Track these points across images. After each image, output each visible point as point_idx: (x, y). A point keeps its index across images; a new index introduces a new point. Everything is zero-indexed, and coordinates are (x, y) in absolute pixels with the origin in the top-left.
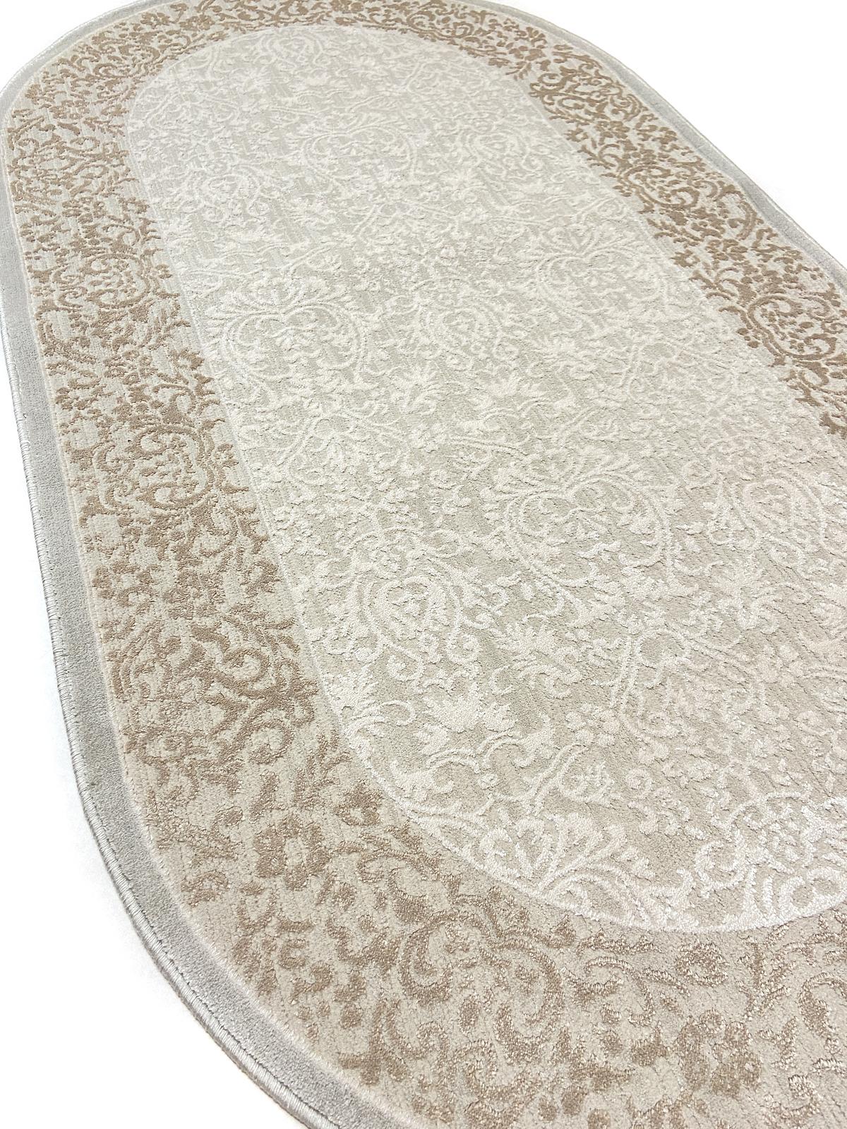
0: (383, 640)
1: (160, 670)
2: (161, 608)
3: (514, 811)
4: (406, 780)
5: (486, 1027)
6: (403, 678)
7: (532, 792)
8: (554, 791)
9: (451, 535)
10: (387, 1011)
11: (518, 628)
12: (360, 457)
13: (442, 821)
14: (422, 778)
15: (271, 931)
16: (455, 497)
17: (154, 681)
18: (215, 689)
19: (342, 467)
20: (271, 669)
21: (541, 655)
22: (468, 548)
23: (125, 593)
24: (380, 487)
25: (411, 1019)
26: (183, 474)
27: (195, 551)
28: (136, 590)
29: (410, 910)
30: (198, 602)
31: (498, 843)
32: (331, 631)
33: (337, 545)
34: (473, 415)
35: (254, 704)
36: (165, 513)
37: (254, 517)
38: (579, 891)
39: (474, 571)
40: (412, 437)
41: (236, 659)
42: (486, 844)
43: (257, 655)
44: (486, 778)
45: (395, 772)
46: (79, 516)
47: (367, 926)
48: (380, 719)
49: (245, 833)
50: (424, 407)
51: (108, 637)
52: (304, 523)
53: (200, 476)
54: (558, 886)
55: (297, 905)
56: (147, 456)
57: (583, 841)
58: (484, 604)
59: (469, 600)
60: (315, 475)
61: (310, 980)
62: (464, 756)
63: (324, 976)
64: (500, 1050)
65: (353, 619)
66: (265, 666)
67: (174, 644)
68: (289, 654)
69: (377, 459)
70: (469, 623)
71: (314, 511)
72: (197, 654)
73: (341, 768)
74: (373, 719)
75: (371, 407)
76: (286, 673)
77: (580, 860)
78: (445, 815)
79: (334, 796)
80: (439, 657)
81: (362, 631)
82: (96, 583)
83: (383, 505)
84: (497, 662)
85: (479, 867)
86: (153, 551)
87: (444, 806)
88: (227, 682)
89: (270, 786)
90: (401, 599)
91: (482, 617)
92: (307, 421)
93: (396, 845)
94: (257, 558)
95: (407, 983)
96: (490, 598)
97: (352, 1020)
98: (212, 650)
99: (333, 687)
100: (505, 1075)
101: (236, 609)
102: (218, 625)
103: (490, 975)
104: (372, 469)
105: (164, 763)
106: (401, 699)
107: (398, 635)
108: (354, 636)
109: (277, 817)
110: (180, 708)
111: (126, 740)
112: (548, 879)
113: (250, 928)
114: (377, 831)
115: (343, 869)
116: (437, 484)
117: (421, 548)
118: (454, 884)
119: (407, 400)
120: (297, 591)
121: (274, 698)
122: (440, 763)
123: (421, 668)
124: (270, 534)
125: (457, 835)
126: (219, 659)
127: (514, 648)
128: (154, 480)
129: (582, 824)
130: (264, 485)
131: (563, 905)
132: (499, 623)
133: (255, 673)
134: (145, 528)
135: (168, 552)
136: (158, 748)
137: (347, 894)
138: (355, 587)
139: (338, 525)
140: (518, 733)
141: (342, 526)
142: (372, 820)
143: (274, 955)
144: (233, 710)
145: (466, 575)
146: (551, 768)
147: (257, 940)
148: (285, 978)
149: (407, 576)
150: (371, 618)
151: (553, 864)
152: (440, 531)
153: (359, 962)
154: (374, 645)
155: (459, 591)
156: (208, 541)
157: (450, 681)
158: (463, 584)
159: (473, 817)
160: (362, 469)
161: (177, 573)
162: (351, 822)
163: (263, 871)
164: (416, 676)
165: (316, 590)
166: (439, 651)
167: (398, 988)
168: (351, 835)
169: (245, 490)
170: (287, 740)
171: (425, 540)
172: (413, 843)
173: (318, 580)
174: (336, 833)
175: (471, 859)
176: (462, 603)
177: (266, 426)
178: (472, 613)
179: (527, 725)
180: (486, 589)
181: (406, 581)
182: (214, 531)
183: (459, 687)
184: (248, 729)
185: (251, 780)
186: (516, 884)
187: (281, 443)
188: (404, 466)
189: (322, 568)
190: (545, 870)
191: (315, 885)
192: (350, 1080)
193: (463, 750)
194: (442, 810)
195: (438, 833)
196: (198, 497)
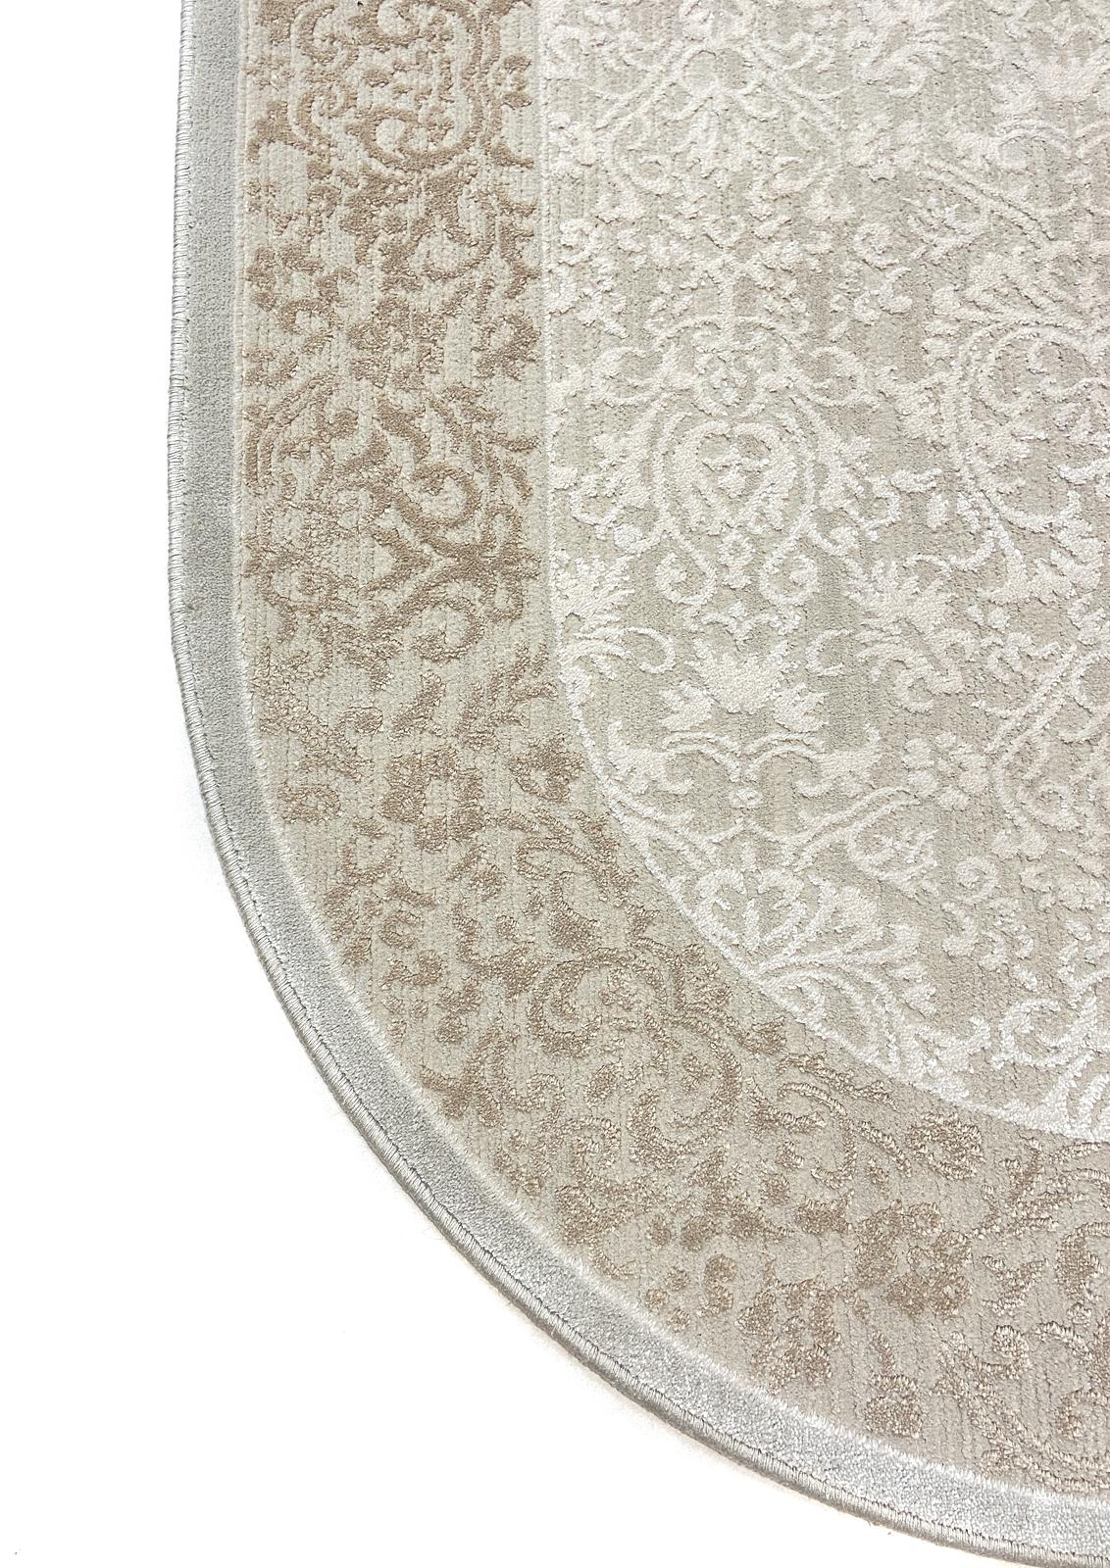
0: (667, 522)
1: (317, 461)
2: (340, 353)
3: (767, 854)
4: (625, 754)
5: (620, 1109)
6: (675, 596)
7: (804, 837)
8: (839, 848)
9: (848, 363)
10: (498, 1042)
11: (893, 570)
12: (745, 153)
13: (656, 832)
14: (650, 761)
15: (381, 889)
16: (885, 289)
17: (305, 475)
18: (389, 520)
19: (707, 166)
20: (479, 515)
21: (911, 630)
22: (868, 399)
23: (291, 307)
24: (761, 230)
25: (526, 1063)
26: (432, 101)
27: (415, 264)
28: (308, 306)
29: (570, 932)
30: (401, 361)
31: (724, 889)
32: (590, 479)
33: (649, 325)
34: (985, 121)
35: (441, 563)
36: (386, 172)
37: (526, 224)
38: (814, 993)
39: (863, 444)
40: (856, 137)
41: (431, 478)
42: (707, 885)
43: (466, 484)
44: (743, 793)
45: (613, 738)
46: (250, 135)
47: (505, 931)
48: (618, 651)
49: (379, 749)
50: (901, 78)
51: (253, 378)
52: (606, 264)
53: (460, 113)
54: (789, 976)
55: (422, 871)
56: (383, 43)
57: (852, 930)
58: (854, 512)
59: (832, 496)
60: (653, 170)
61: (414, 969)
62: (723, 750)
63: (430, 971)
64: (627, 1143)
65: (630, 471)
66: (471, 506)
67: (346, 422)
68: (514, 498)
69: (776, 167)
70: (816, 537)
71: (629, 245)
72: (376, 452)
73: (537, 706)
74: (609, 647)
75: (802, 47)
76: (501, 529)
77: (835, 953)
78: (664, 826)
79: (516, 742)
80: (745, 580)
81: (637, 495)
82: (254, 274)
83: (753, 268)
84: (834, 618)
85: (685, 911)
86: (351, 242)
87: (667, 812)
88: (411, 515)
89: (429, 696)
90: (721, 460)
91: (844, 533)
92: (677, 45)
93: (579, 839)
94: (512, 307)
95: (536, 1020)
96: (869, 503)
97: (451, 1035)
98: (400, 452)
99: (564, 575)
100: (623, 1171)
101: (454, 392)
102: (419, 413)
103: (647, 1051)
104: (757, 187)
105: (292, 609)
106: (661, 630)
107: (693, 522)
108: (623, 500)
109: (428, 743)
110: (333, 532)
111: (247, 556)
112: (777, 961)
113: (354, 877)
114: (561, 814)
115: (497, 846)
116: (863, 252)
117: (789, 374)
118: (641, 922)
119: (875, 52)
120: (558, 391)
121: (470, 564)
122: (682, 749)
123: (710, 588)
124: (546, 266)
125: (671, 859)
126: (406, 472)
127: (872, 604)
128: (382, 97)
129: (859, 907)
130: (561, 164)
131: (784, 1002)
132: (866, 553)
133: (455, 513)
134: (347, 193)
135: (373, 251)
136: (289, 584)
137: (492, 881)
138: (651, 413)
139: (663, 285)
140: (819, 743)
141: (667, 289)
142: (557, 794)
143: (376, 921)
144: (407, 562)
145: (846, 449)
146: (849, 813)
147: (359, 895)
148: (382, 956)
149: (746, 420)
150: (659, 479)
151: (792, 946)
152: (834, 349)
153: (480, 970)
154: (648, 527)
155: (822, 472)
156: (438, 250)
157: (747, 626)
158: (835, 463)
159: (701, 840)
160: (741, 182)
161: (378, 295)
162: (527, 788)
163: (391, 809)
164: (697, 601)
165: (588, 398)
166: (748, 569)
167: (522, 1019)
168: (523, 805)
169: (527, 164)
170: (472, 636)
171: (799, 360)
172: (605, 846)
173: (598, 382)
174: (500, 794)
175: (677, 897)
176: (817, 498)
177: (601, 35)
178: (827, 520)
179: (840, 735)
180: (869, 486)
181: (741, 428)
182: (457, 236)
183: (758, 641)
184: (421, 600)
185: (406, 678)
186: (728, 952)
187: (616, 82)
188: (819, 198)
189: (610, 360)
190: (777, 949)
191: (455, 854)
192: (428, 1103)
193: (725, 740)
194: (661, 816)
195: (644, 848)
196: (446, 156)
